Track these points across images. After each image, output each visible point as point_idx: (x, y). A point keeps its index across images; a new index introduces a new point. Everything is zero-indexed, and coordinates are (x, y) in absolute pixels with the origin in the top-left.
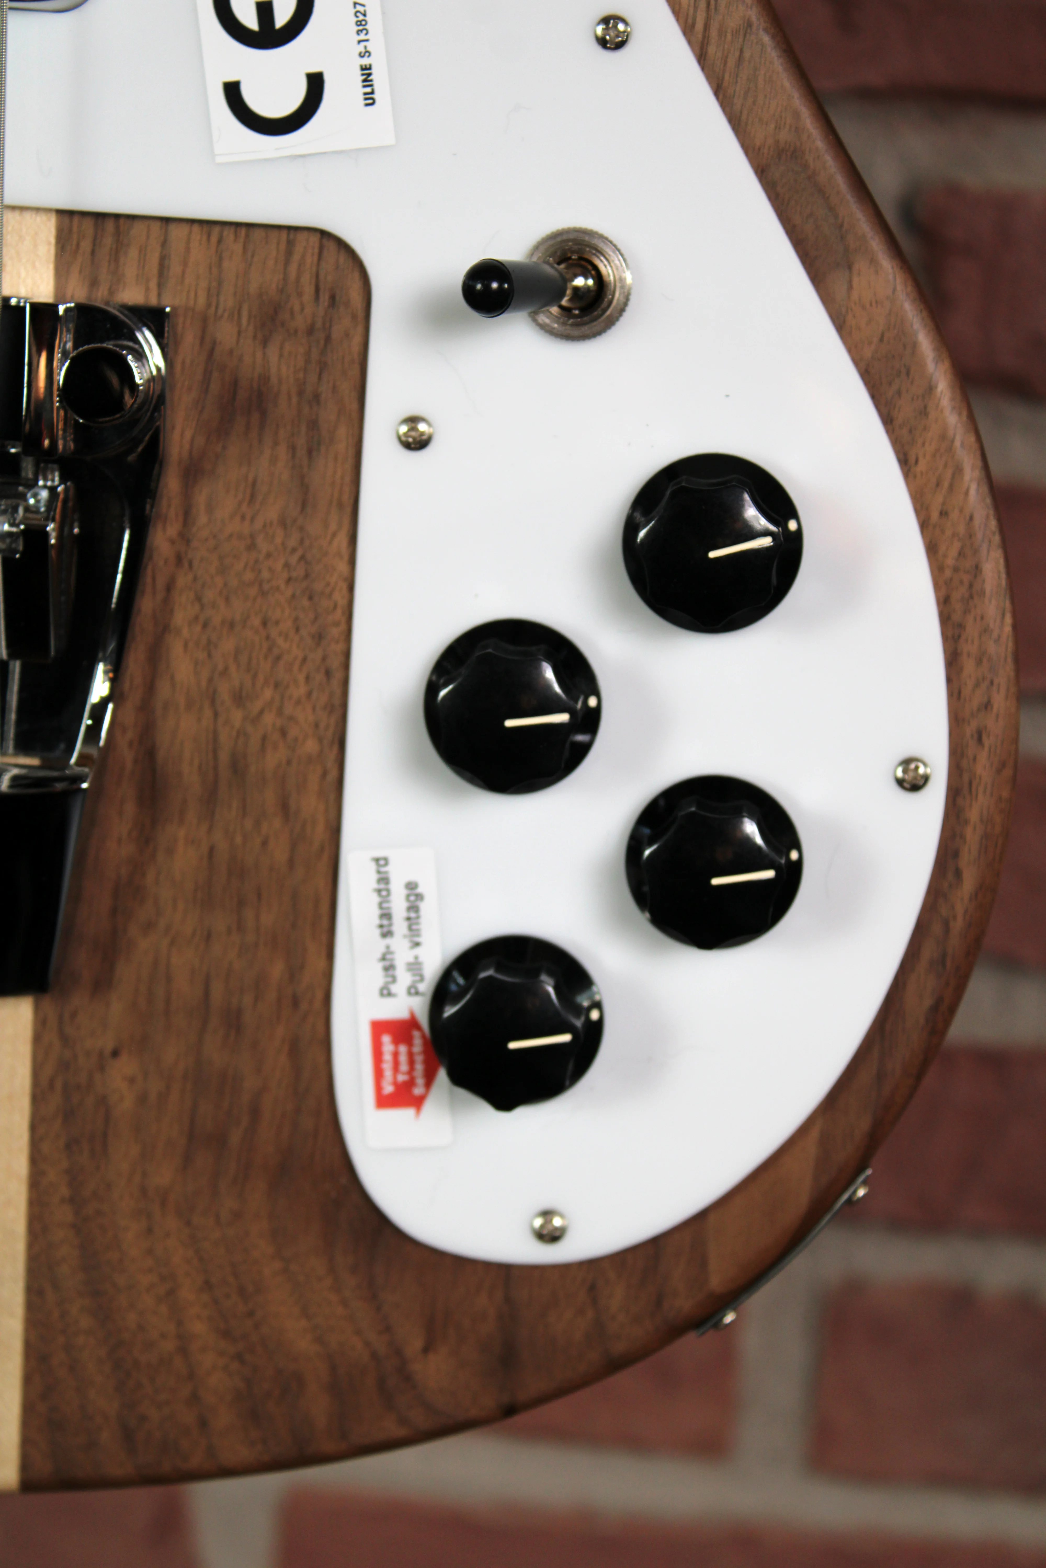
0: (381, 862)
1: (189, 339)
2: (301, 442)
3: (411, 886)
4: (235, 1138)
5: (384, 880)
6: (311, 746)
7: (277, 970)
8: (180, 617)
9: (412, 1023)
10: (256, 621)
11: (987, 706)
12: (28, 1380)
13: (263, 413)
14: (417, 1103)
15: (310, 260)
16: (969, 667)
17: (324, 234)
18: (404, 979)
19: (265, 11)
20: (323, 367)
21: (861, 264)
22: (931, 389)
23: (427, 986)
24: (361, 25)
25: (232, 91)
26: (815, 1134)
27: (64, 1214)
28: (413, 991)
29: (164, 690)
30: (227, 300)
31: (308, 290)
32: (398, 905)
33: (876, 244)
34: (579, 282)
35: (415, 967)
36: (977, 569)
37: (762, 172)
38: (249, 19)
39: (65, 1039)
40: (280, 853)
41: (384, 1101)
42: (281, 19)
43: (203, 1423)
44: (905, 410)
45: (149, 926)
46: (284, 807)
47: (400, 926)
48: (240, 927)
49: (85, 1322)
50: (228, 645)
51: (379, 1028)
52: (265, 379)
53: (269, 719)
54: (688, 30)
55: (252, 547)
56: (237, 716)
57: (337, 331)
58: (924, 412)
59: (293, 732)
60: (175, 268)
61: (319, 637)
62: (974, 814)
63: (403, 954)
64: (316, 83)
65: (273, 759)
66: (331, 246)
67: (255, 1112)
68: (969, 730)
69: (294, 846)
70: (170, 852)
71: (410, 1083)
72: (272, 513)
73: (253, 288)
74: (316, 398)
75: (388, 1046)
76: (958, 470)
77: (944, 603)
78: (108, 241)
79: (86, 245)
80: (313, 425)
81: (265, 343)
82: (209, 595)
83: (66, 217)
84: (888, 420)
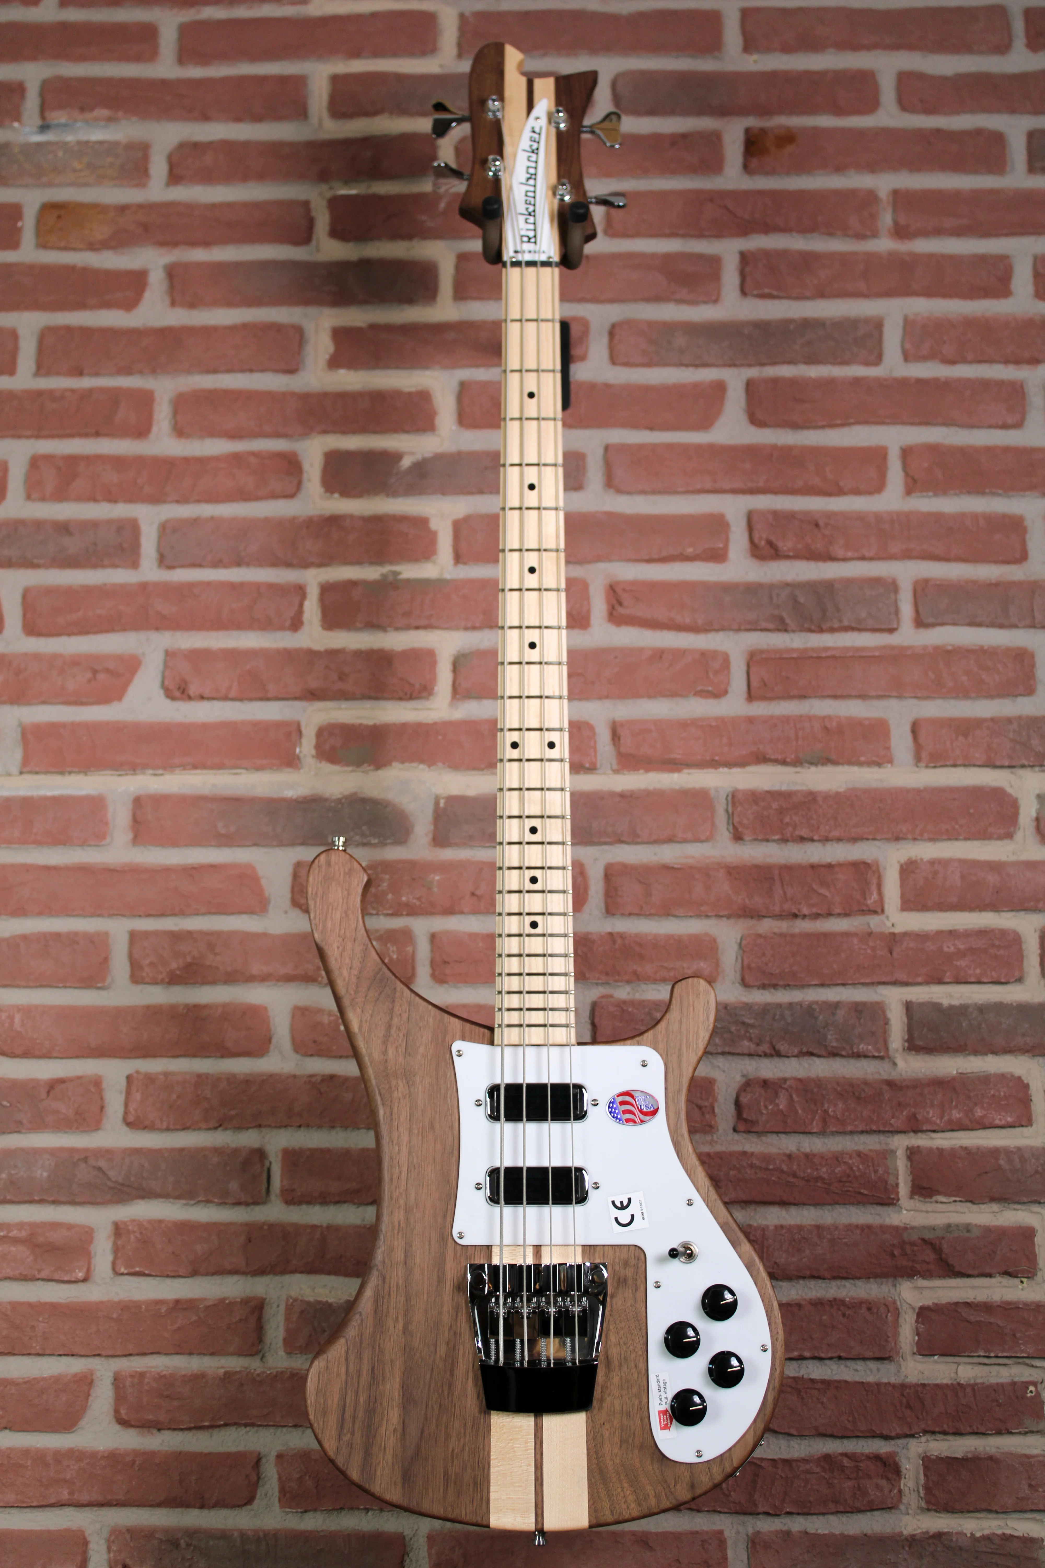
0: (657, 1376)
1: (610, 1268)
2: (634, 1289)
3: (664, 1380)
4: (630, 1440)
5: (658, 1379)
6: (640, 1353)
7: (637, 1402)
8: (611, 1327)
9: (667, 1411)
10: (627, 1327)
11: (778, 1333)
12: (589, 1501)
13: (626, 1284)
14: (669, 1428)
15: (633, 1251)
16: (773, 1325)
17: (636, 1246)
18: (664, 1401)
19: (622, 1203)
20: (637, 1273)
21: (743, 1245)
22: (759, 1269)
23: (669, 1402)
24: (641, 1204)
25: (616, 1219)
26: (752, 1429)
27: (595, 1461)
28: (666, 1404)
29: (609, 1343)
30: (617, 1260)
31: (633, 1257)
32: (662, 1385)
33: (745, 1241)
34: (688, 1252)
35: (666, 1398)
36: (772, 1305)
37: (721, 1227)
38: (619, 1205)
39: (592, 1421)
40: (635, 1376)
41: (662, 1429)
42: (625, 1204)
43: (628, 1508)
44: (755, 1273)
45: (609, 1395)
46: (636, 1366)
47: (662, 1389)
48: (628, 1393)
49: (602, 1486)
50: (622, 1332)
51: (660, 1412)
52: (626, 1276)
53: (631, 1347)
54: (704, 1201)
55: (625, 1311)
56: (625, 1347)
57: (639, 1266)
58: (758, 1273)
59: (636, 1350)
60: (606, 1255)
61: (640, 1329)
62: (777, 1356)
63: (663, 1396)
64: (633, 1216)
65: (633, 1356)
66: (637, 1248)
67: (634, 1434)
68: (775, 1338)
69: (638, 1374)
70: (613, 1378)
71: (667, 1424)
72: (629, 1304)
73: (622, 1258)
74: (636, 1280)
75: (662, 1416)
76: (766, 1285)
77: (767, 1312)
78: (592, 1250)
79: (588, 1252)
80: (636, 1285)
81: (625, 1269)
82: (617, 1322)
83: (583, 1246)
84: (751, 1275)
